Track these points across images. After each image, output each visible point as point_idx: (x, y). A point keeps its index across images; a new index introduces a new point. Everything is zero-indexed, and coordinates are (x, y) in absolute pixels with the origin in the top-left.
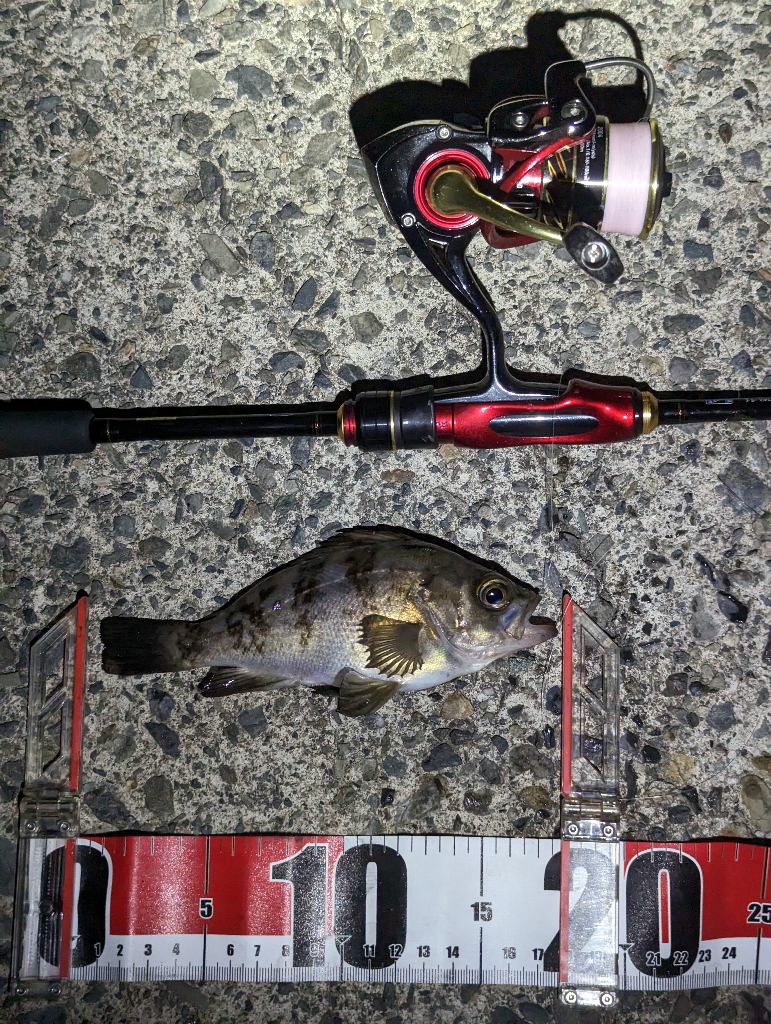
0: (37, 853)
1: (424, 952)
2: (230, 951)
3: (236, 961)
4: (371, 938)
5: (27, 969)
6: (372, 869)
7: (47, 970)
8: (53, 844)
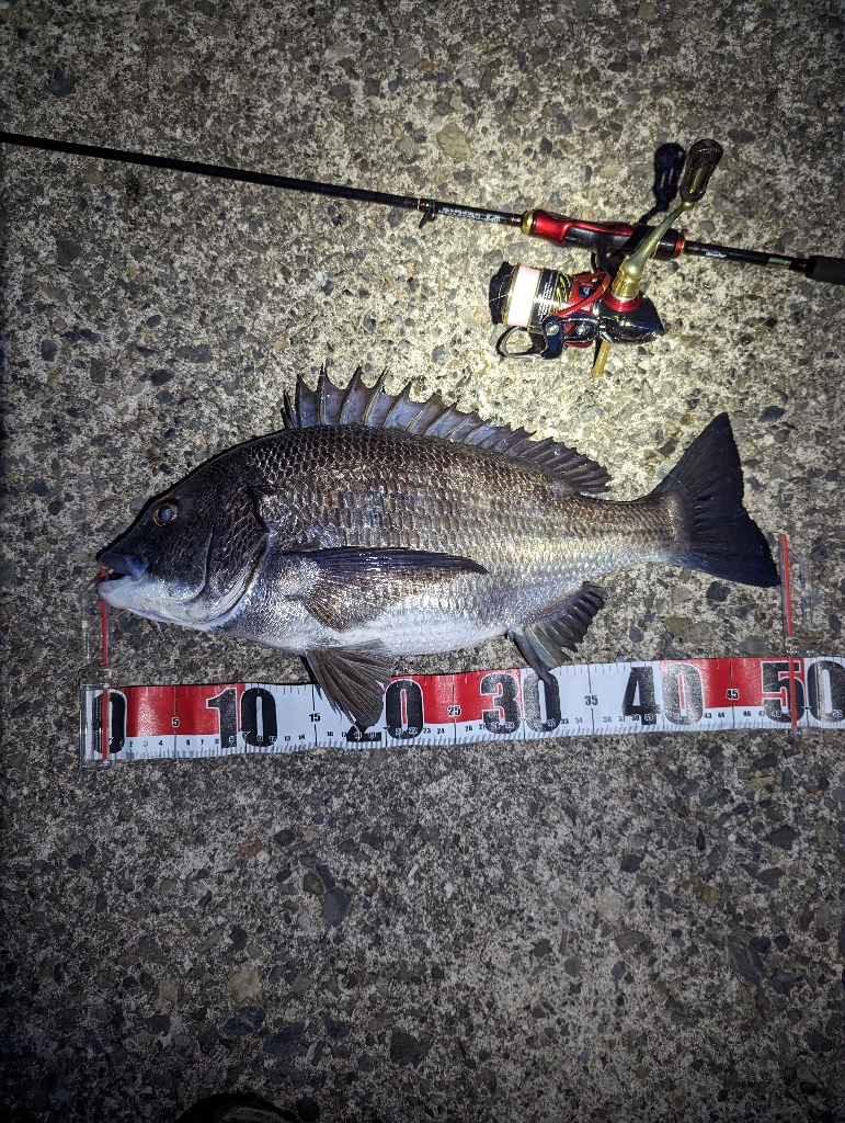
0: (89, 697)
1: (287, 739)
2: (188, 743)
3: (191, 748)
4: (260, 733)
5: (88, 756)
6: (259, 699)
7: (98, 756)
8: (98, 693)
